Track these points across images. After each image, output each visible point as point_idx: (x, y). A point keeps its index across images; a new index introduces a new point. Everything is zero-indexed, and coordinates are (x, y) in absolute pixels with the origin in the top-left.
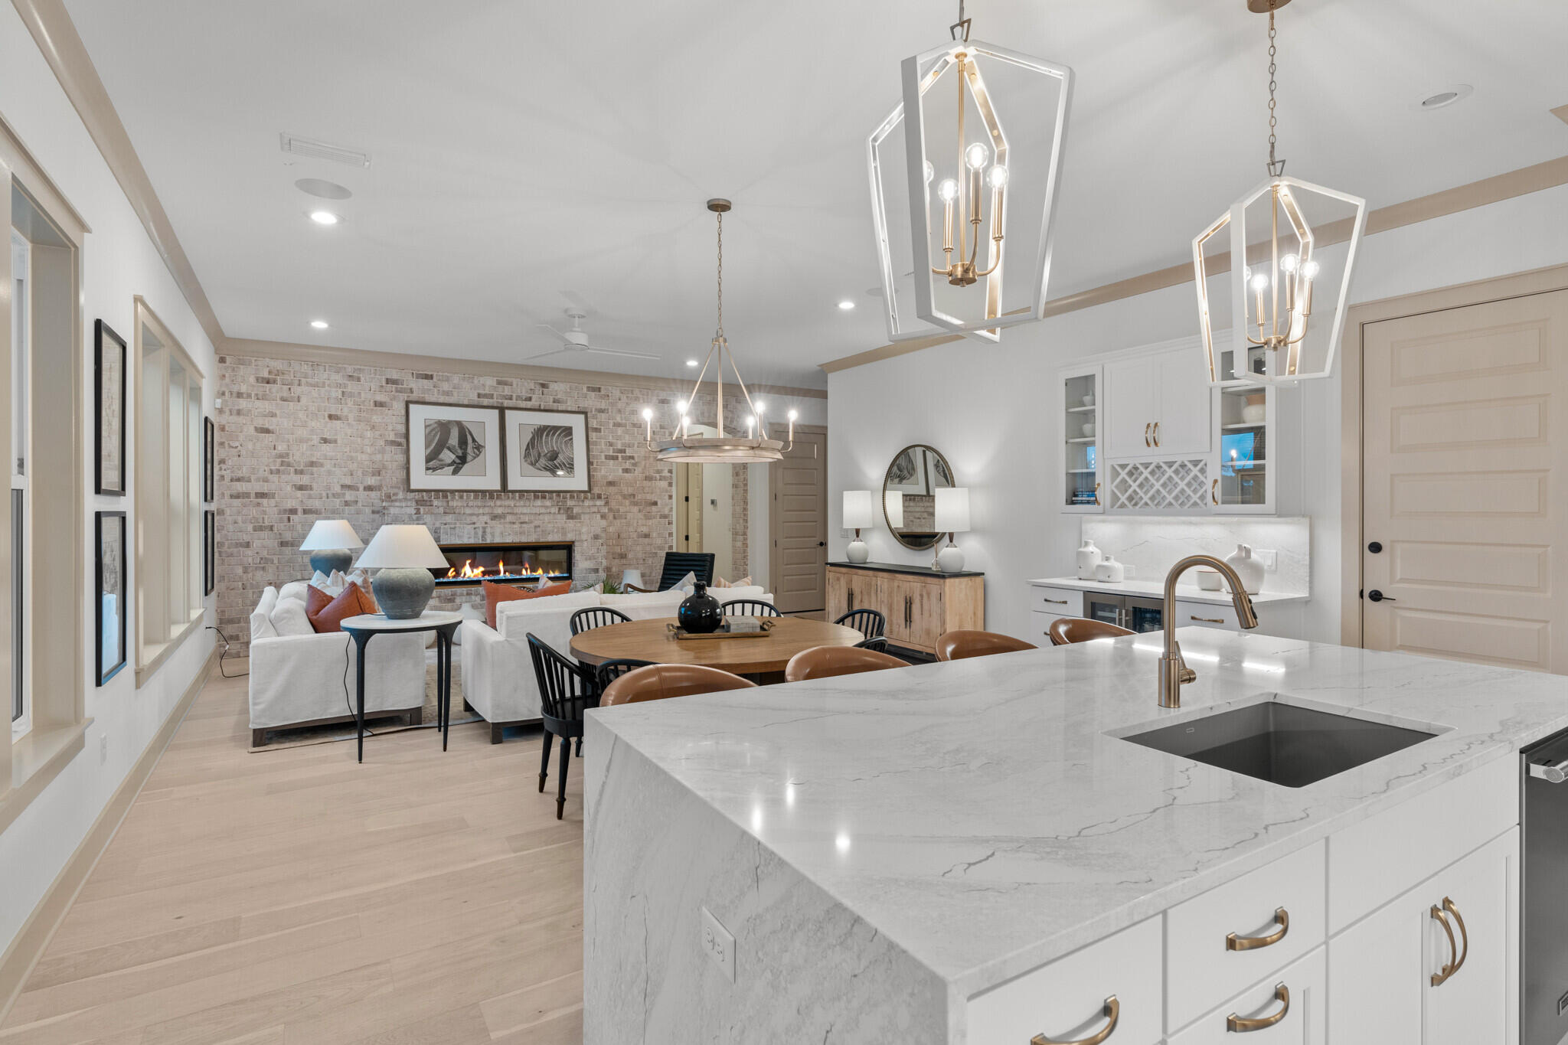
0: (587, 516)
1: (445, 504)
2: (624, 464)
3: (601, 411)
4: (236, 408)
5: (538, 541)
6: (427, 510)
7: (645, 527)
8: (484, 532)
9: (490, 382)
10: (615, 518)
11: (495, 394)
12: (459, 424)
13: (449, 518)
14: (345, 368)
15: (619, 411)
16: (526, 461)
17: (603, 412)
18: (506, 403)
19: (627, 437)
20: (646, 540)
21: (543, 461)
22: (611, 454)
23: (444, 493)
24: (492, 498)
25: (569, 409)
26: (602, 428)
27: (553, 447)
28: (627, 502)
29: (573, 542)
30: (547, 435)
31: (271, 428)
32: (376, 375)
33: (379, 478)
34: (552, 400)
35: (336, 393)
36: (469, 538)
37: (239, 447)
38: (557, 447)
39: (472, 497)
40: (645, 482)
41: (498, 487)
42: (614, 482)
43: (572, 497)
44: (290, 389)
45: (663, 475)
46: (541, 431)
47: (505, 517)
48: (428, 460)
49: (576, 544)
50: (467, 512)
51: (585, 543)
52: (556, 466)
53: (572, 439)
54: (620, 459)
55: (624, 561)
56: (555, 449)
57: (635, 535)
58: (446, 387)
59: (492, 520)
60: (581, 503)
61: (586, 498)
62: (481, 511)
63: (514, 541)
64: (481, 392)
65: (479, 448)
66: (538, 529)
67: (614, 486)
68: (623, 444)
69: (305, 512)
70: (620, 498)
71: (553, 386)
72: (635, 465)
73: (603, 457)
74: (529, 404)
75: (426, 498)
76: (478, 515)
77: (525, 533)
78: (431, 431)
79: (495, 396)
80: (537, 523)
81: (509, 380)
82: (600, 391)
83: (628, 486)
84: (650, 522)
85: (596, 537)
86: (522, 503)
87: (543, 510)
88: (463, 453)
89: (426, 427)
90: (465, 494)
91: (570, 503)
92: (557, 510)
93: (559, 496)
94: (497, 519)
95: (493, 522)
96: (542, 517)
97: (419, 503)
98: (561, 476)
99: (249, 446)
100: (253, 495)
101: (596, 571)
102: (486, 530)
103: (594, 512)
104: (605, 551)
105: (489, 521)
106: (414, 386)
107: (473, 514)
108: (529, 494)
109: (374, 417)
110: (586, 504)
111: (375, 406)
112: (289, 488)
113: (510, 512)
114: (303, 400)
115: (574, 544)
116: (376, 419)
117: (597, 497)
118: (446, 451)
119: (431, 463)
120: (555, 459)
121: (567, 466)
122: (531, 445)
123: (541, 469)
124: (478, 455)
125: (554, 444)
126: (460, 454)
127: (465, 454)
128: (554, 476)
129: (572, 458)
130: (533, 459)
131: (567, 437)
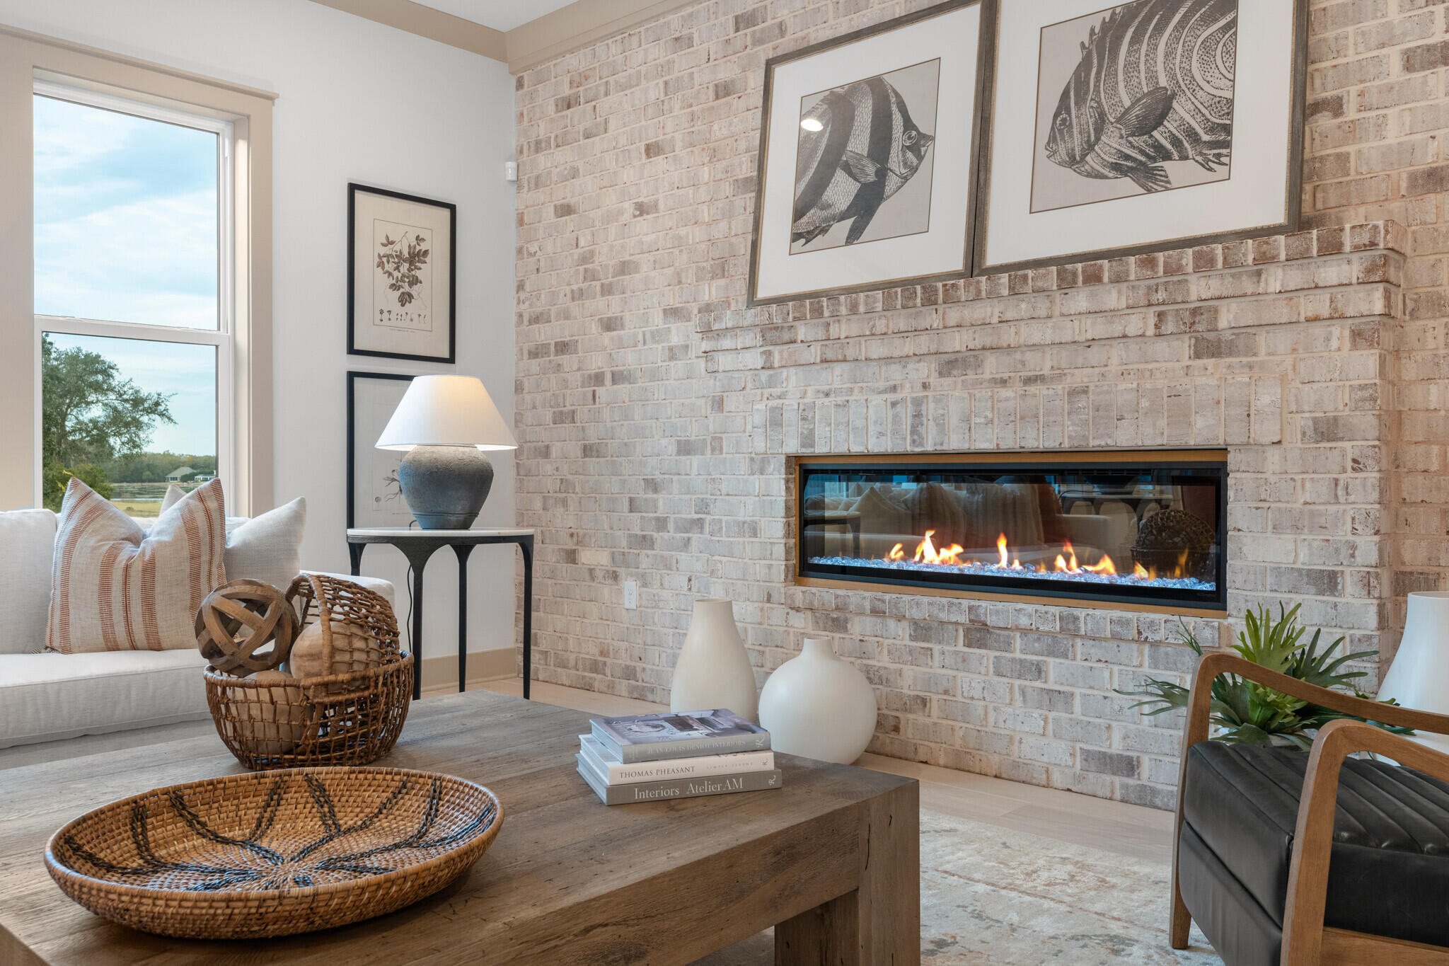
0: (1282, 340)
1: (821, 334)
4: (535, 173)
5: (1077, 444)
6: (785, 355)
8: (918, 415)
12: (877, 86)
13: (837, 376)
14: (669, 24)
16: (1052, 155)
21: (1113, 142)
24: (930, 301)
27: (1152, 77)
29: (1225, 450)
30: (1136, 40)
31: (572, 201)
32: (716, 14)
33: (722, 282)
35: (654, 91)
36: (881, 434)
37: (539, 253)
38: (1173, 77)
39: (879, 306)
41: (956, 263)
43: (1204, 264)
44: (595, 107)
46: (1120, 28)
47: (979, 365)
48: (798, 214)
49: (1233, 460)
50: (875, 356)
51: (1274, 456)
52: (1158, 147)
53: (1232, 24)
56: (1163, 82)
59: (941, 374)
60: (1248, 285)
61: (1265, 259)
62: (908, 347)
63: (1004, 446)
65: (919, 143)
66: (1082, 402)
69: (617, 378)
73: (1396, 65)
75: (777, 320)
76: (904, 360)
77: (1036, 416)
80: (1078, 378)
85: (1327, 431)
86: (1024, 308)
87: (1095, 328)
88: (877, 173)
89: (803, 118)
90: (862, 295)
91: (1199, 288)
92: (1152, 320)
93: (1152, 263)
94: (955, 372)
95: (947, 381)
96: (1095, 354)
97: (768, 335)
98: (1174, 185)
99: (549, 248)
100: (552, 348)
101: (1328, 582)
102: (924, 408)
103: (1316, 319)
104: (1375, 496)
105: (934, 380)
106: (786, 12)
107: (889, 360)
108: (1042, 271)
109: (716, 127)
110: (1275, 286)
111: (717, 97)
112: (594, 328)
113: (988, 344)
114: (612, 126)
115: (1225, 464)
116: (719, 130)
117: (1332, 248)
118: (840, 176)
119: (804, 220)
120: (1159, 123)
121: (1205, 138)
122: (1078, 88)
123: (1106, 172)
124: (914, 170)
125: (1160, 67)
126: (872, 178)
127: (882, 174)
128: (1149, 191)
129: (1230, 102)
130: (1077, 142)
131: (1216, 20)
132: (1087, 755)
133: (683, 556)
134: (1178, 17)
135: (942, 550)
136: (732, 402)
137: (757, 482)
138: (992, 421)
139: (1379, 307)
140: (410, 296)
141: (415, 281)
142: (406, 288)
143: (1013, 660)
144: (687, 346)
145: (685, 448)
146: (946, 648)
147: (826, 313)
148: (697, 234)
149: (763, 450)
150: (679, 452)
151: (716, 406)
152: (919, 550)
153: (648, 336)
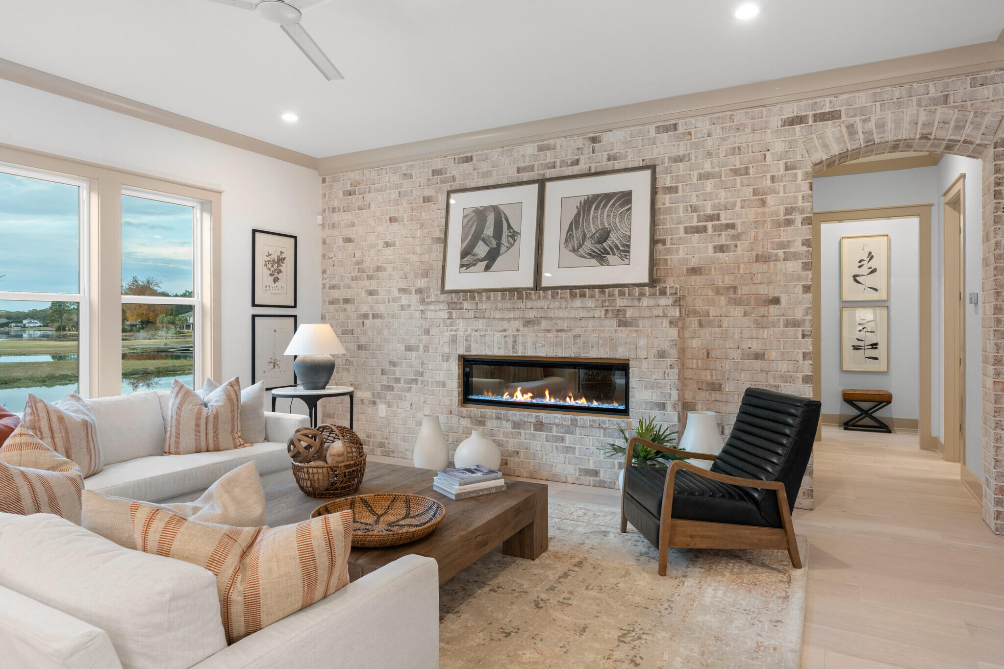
0: (647, 323)
1: (474, 307)
2: (716, 238)
3: (679, 159)
4: (332, 222)
6: (458, 314)
7: (755, 342)
8: (515, 342)
9: (530, 149)
10: (701, 325)
11: (536, 164)
12: (495, 208)
13: (480, 324)
14: (401, 167)
15: (709, 154)
16: (566, 247)
17: (681, 161)
18: (549, 173)
19: (722, 193)
20: (758, 364)
21: (589, 245)
22: (695, 223)
23: (471, 294)
24: (520, 298)
25: (630, 166)
26: (680, 185)
27: (602, 223)
28: (723, 300)
29: (628, 360)
30: (597, 208)
31: (352, 237)
32: (423, 167)
33: (426, 280)
34: (605, 157)
35: (394, 195)
36: (499, 348)
37: (334, 258)
38: (610, 225)
39: (500, 298)
40: (755, 265)
41: (530, 284)
42: (700, 268)
43: (621, 294)
44: (364, 197)
45: (792, 250)
46: (591, 203)
47: (539, 323)
48: (463, 257)
49: (631, 363)
50: (497, 317)
51: (645, 362)
52: (605, 249)
53: (630, 209)
54: (710, 230)
55: (716, 395)
56: (606, 226)
57: (736, 354)
58: (485, 167)
59: (524, 326)
60: (636, 303)
61: (642, 294)
62: (511, 315)
63: (549, 355)
64: (522, 165)
65: (514, 235)
66: (578, 340)
67: (701, 274)
68: (714, 207)
69: (375, 316)
70: (710, 293)
71: (607, 138)
72: (737, 237)
73: (682, 231)
74: (575, 170)
75: (455, 300)
76: (509, 320)
77: (562, 344)
78: (468, 222)
79: (536, 167)
80: (577, 331)
81: (552, 142)
82: (675, 129)
83: (723, 275)
84: (765, 333)
85: (662, 355)
86: (557, 304)
87: (583, 313)
88: (497, 244)
89: (464, 217)
90: (492, 293)
91: (620, 303)
92: (603, 312)
93: (603, 292)
94: (530, 326)
95: (526, 329)
96: (583, 323)
97: (450, 305)
98: (611, 264)
99: (340, 256)
100: (341, 301)
101: (662, 406)
102: (517, 338)
103: (658, 316)
104: (677, 377)
105: (521, 328)
106: (455, 172)
107: (503, 319)
108: (564, 291)
109: (423, 214)
110: (645, 304)
111: (424, 202)
112: (363, 294)
113: (543, 316)
114: (372, 206)
115: (628, 364)
116: (425, 216)
117: (663, 293)
118: (481, 243)
119: (465, 259)
120: (605, 241)
121: (621, 248)
122: (575, 224)
123: (586, 256)
124: (512, 245)
125: (605, 220)
126: (495, 246)
127: (499, 245)
128: (602, 265)
129: (630, 237)
130: (576, 243)
131: (624, 207)
132: (581, 470)
133: (408, 394)
134: (611, 203)
135: (524, 395)
136: (433, 331)
137: (445, 365)
138: (544, 346)
139: (678, 314)
140: (278, 279)
141: (280, 272)
142: (276, 275)
143: (553, 436)
144: (410, 305)
145: (409, 348)
146: (527, 432)
147: (477, 299)
148: (415, 258)
149: (448, 352)
150: (406, 350)
151: (426, 332)
152: (515, 395)
153: (391, 299)
